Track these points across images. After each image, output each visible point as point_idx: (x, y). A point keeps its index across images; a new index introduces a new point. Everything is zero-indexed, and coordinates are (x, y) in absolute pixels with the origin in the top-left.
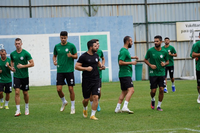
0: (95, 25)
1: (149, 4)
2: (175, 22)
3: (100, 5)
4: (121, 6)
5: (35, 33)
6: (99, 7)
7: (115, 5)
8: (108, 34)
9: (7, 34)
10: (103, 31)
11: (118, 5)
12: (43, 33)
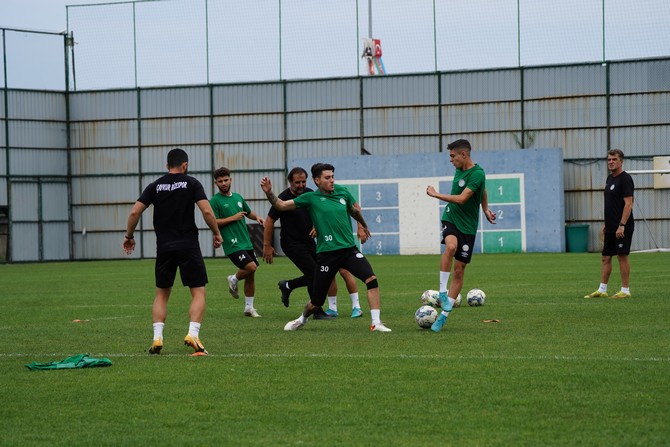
0: (503, 162)
1: (614, 127)
2: (652, 157)
3: (539, 130)
4: (570, 131)
5: (421, 176)
6: (537, 133)
7: (562, 129)
8: (521, 176)
9: (386, 178)
10: (514, 172)
11: (566, 129)
12: (432, 176)
